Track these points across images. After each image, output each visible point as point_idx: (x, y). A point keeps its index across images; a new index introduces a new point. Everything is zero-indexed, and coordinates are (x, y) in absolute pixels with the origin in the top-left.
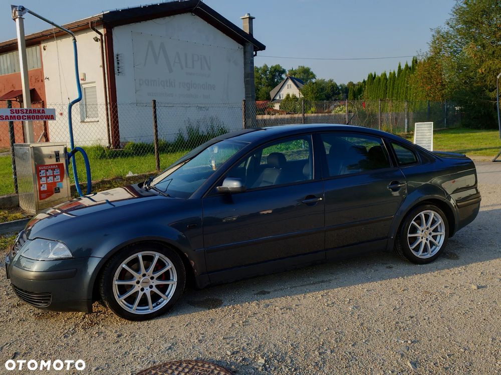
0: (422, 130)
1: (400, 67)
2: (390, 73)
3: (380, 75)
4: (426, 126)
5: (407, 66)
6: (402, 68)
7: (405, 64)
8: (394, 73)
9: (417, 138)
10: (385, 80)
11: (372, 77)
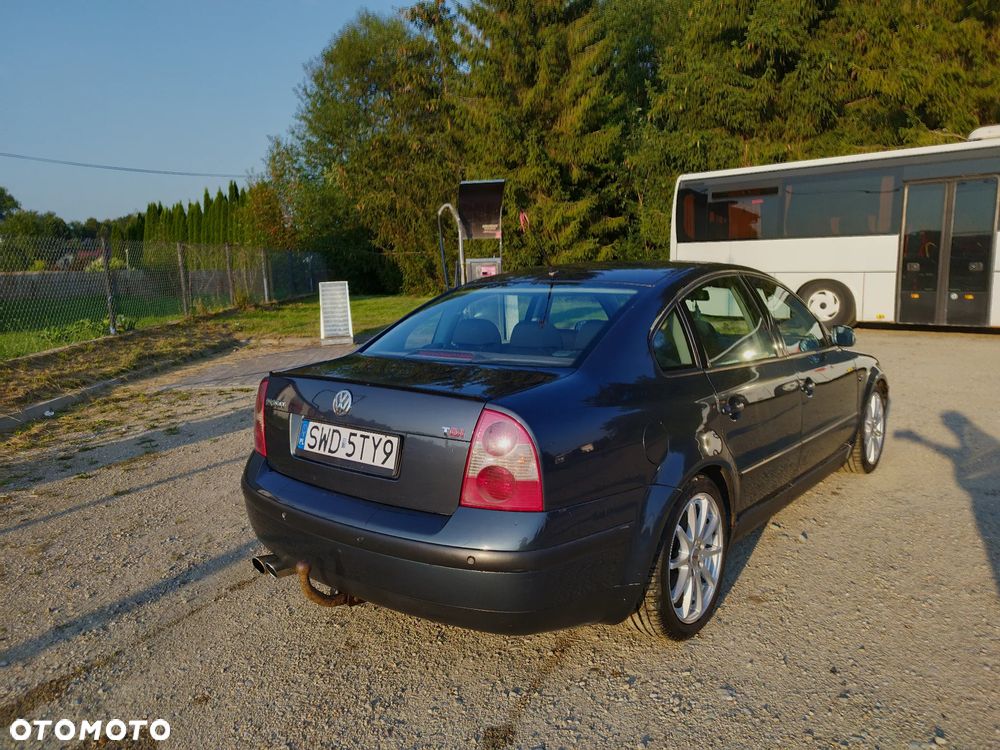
0: (330, 295)
1: (207, 195)
2: (190, 205)
3: (170, 208)
4: (337, 288)
5: (220, 194)
6: (211, 197)
7: (217, 191)
8: (198, 205)
9: (325, 308)
10: (183, 218)
11: (156, 211)
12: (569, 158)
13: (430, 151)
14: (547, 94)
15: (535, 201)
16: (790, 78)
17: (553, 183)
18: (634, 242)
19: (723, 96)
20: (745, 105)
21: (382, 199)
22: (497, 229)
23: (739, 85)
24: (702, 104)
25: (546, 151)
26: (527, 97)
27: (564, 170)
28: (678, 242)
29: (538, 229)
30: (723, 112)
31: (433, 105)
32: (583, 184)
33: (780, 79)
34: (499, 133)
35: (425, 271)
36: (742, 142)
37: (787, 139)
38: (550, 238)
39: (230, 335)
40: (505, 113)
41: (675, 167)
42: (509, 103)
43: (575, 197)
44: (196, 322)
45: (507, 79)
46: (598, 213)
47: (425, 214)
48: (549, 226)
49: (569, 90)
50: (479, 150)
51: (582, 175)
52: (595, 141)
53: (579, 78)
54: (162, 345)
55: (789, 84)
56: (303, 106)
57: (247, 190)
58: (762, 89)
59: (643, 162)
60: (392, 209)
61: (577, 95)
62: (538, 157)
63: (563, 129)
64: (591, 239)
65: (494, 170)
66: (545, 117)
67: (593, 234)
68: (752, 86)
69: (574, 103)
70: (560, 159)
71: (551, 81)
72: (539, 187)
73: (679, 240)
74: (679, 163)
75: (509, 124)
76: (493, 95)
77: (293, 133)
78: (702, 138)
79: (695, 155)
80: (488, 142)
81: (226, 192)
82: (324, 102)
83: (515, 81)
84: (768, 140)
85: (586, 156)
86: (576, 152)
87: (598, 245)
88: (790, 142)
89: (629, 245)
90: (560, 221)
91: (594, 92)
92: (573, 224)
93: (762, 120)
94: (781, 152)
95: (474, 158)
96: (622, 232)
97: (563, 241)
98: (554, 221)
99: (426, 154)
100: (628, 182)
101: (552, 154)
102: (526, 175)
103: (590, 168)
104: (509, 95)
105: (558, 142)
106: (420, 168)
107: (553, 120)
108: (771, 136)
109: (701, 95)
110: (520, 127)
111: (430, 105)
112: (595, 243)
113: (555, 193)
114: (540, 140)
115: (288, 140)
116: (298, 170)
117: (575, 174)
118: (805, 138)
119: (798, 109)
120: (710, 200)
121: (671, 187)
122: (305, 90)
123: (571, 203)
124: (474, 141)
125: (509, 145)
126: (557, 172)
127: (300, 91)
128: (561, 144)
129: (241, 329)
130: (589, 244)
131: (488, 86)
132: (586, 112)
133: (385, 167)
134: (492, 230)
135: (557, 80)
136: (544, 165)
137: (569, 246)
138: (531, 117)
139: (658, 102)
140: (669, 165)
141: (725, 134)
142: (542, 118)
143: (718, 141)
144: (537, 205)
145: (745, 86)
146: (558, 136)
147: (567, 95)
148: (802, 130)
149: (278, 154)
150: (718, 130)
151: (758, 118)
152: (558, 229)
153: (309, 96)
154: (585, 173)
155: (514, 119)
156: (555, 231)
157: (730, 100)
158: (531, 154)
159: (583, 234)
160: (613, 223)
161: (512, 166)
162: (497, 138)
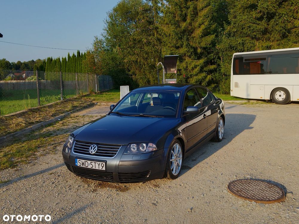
0: (124, 90)
1: (69, 55)
2: (63, 58)
3: (55, 59)
4: (125, 88)
5: (74, 55)
8: (66, 58)
9: (122, 94)
10: (60, 63)
11: (50, 60)
12: (197, 45)
13: (150, 42)
14: (190, 24)
15: (185, 60)
16: (272, 22)
17: (191, 54)
18: (219, 74)
19: (249, 27)
20: (257, 30)
21: (133, 58)
22: (175, 70)
23: (255, 23)
24: (242, 29)
25: (189, 43)
26: (183, 25)
27: (195, 49)
28: (233, 75)
29: (186, 69)
30: (249, 32)
31: (151, 27)
32: (202, 54)
33: (269, 22)
34: (173, 37)
35: (147, 82)
36: (256, 41)
37: (271, 41)
38: (190, 72)
39: (92, 101)
40: (176, 31)
41: (233, 49)
42: (177, 27)
43: (199, 58)
44: (81, 97)
45: (176, 19)
46: (207, 63)
47: (147, 64)
48: (190, 68)
49: (197, 23)
50: (167, 42)
51: (201, 51)
52: (206, 40)
53: (201, 19)
54: (76, 104)
55: (272, 23)
56: (106, 26)
57: (83, 54)
58: (263, 25)
59: (222, 47)
60: (136, 61)
61: (200, 25)
62: (187, 45)
63: (195, 35)
64: (204, 73)
65: (171, 49)
66: (189, 31)
67: (205, 71)
68: (259, 24)
69: (199, 27)
70: (194, 45)
71: (191, 20)
72: (187, 55)
73: (234, 74)
74: (235, 48)
75: (177, 34)
76: (172, 24)
77: (102, 35)
78: (242, 40)
79: (240, 46)
80: (170, 40)
81: (76, 54)
82: (113, 25)
83: (179, 20)
84: (265, 41)
85: (203, 45)
86: (200, 43)
87: (207, 75)
88: (272, 42)
89: (217, 75)
90: (194, 66)
91: (206, 24)
92: (198, 67)
93: (263, 35)
94: (269, 45)
95: (164, 45)
96: (214, 71)
97: (194, 73)
98: (192, 66)
99: (149, 43)
100: (217, 53)
101: (191, 44)
102: (182, 51)
103: (204, 49)
104: (177, 25)
105: (193, 40)
106: (146, 48)
107: (192, 33)
108: (266, 39)
109: (242, 26)
110: (181, 35)
111: (150, 27)
112: (205, 74)
113: (192, 57)
114: (188, 39)
115: (100, 38)
116: (103, 48)
117: (199, 51)
118: (277, 41)
119: (275, 31)
120: (244, 61)
121: (232, 56)
122: (106, 21)
123: (198, 60)
124: (165, 39)
125: (177, 41)
126: (193, 50)
127: (105, 21)
128: (194, 40)
129: (94, 100)
130: (204, 74)
131: (170, 22)
132: (203, 30)
133: (134, 47)
134: (174, 70)
135: (194, 19)
136: (189, 48)
137: (196, 75)
138: (184, 31)
139: (228, 28)
140: (231, 49)
141: (250, 39)
142: (188, 32)
143: (248, 41)
144: (186, 61)
145: (257, 24)
146: (193, 38)
147: (197, 24)
148: (276, 38)
149: (97, 42)
150: (247, 38)
151: (261, 34)
152: (193, 69)
153: (107, 23)
154: (202, 50)
155: (179, 32)
156: (192, 70)
157: (252, 28)
158: (184, 44)
159: (201, 71)
160: (212, 67)
161: (178, 48)
162: (173, 38)
